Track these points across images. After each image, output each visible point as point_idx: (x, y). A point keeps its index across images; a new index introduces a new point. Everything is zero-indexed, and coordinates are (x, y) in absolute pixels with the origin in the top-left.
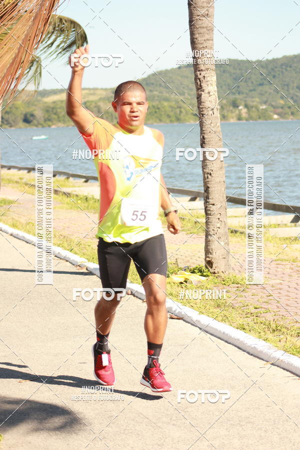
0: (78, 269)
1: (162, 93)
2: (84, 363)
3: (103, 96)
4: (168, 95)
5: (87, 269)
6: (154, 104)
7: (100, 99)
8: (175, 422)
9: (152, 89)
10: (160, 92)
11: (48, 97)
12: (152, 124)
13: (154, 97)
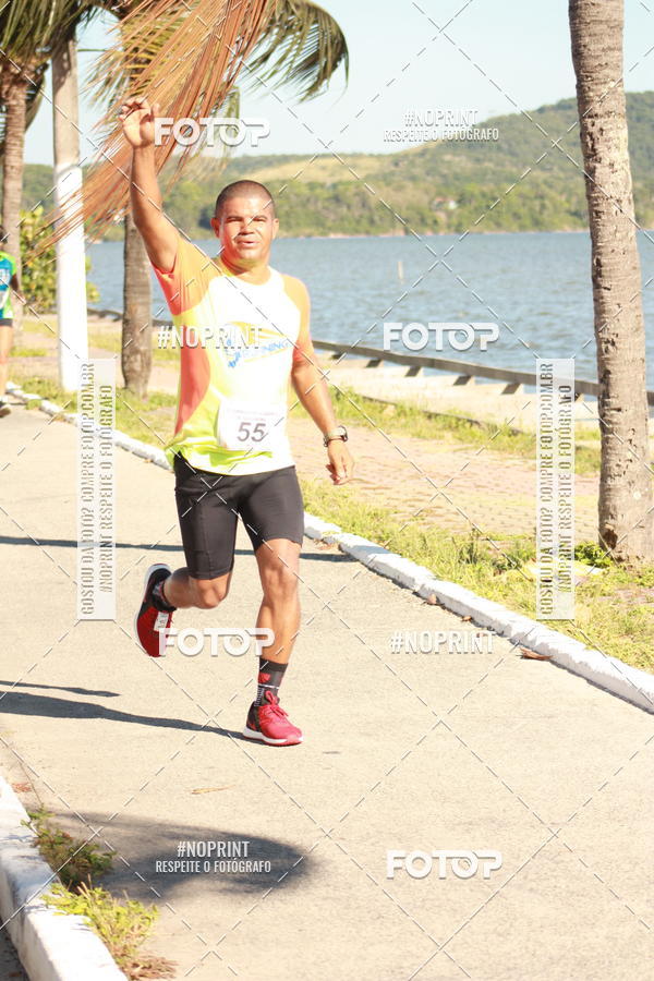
0: (321, 548)
1: (503, 165)
2: (336, 753)
3: (371, 172)
4: (514, 170)
5: (340, 549)
6: (485, 189)
7: (367, 178)
8: (534, 885)
9: (481, 157)
10: (497, 164)
11: (252, 172)
12: (480, 233)
13: (485, 174)
